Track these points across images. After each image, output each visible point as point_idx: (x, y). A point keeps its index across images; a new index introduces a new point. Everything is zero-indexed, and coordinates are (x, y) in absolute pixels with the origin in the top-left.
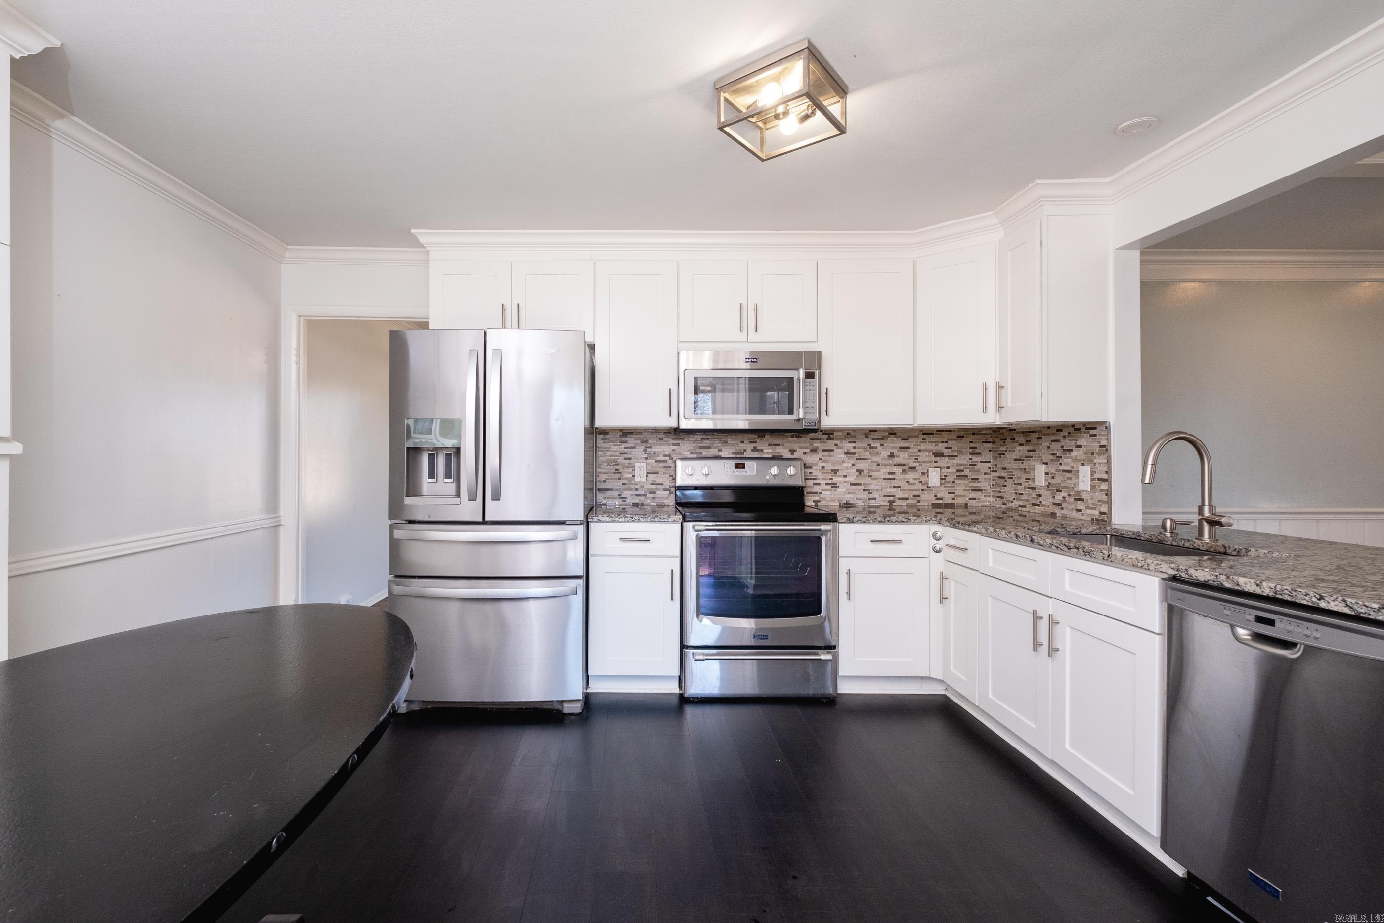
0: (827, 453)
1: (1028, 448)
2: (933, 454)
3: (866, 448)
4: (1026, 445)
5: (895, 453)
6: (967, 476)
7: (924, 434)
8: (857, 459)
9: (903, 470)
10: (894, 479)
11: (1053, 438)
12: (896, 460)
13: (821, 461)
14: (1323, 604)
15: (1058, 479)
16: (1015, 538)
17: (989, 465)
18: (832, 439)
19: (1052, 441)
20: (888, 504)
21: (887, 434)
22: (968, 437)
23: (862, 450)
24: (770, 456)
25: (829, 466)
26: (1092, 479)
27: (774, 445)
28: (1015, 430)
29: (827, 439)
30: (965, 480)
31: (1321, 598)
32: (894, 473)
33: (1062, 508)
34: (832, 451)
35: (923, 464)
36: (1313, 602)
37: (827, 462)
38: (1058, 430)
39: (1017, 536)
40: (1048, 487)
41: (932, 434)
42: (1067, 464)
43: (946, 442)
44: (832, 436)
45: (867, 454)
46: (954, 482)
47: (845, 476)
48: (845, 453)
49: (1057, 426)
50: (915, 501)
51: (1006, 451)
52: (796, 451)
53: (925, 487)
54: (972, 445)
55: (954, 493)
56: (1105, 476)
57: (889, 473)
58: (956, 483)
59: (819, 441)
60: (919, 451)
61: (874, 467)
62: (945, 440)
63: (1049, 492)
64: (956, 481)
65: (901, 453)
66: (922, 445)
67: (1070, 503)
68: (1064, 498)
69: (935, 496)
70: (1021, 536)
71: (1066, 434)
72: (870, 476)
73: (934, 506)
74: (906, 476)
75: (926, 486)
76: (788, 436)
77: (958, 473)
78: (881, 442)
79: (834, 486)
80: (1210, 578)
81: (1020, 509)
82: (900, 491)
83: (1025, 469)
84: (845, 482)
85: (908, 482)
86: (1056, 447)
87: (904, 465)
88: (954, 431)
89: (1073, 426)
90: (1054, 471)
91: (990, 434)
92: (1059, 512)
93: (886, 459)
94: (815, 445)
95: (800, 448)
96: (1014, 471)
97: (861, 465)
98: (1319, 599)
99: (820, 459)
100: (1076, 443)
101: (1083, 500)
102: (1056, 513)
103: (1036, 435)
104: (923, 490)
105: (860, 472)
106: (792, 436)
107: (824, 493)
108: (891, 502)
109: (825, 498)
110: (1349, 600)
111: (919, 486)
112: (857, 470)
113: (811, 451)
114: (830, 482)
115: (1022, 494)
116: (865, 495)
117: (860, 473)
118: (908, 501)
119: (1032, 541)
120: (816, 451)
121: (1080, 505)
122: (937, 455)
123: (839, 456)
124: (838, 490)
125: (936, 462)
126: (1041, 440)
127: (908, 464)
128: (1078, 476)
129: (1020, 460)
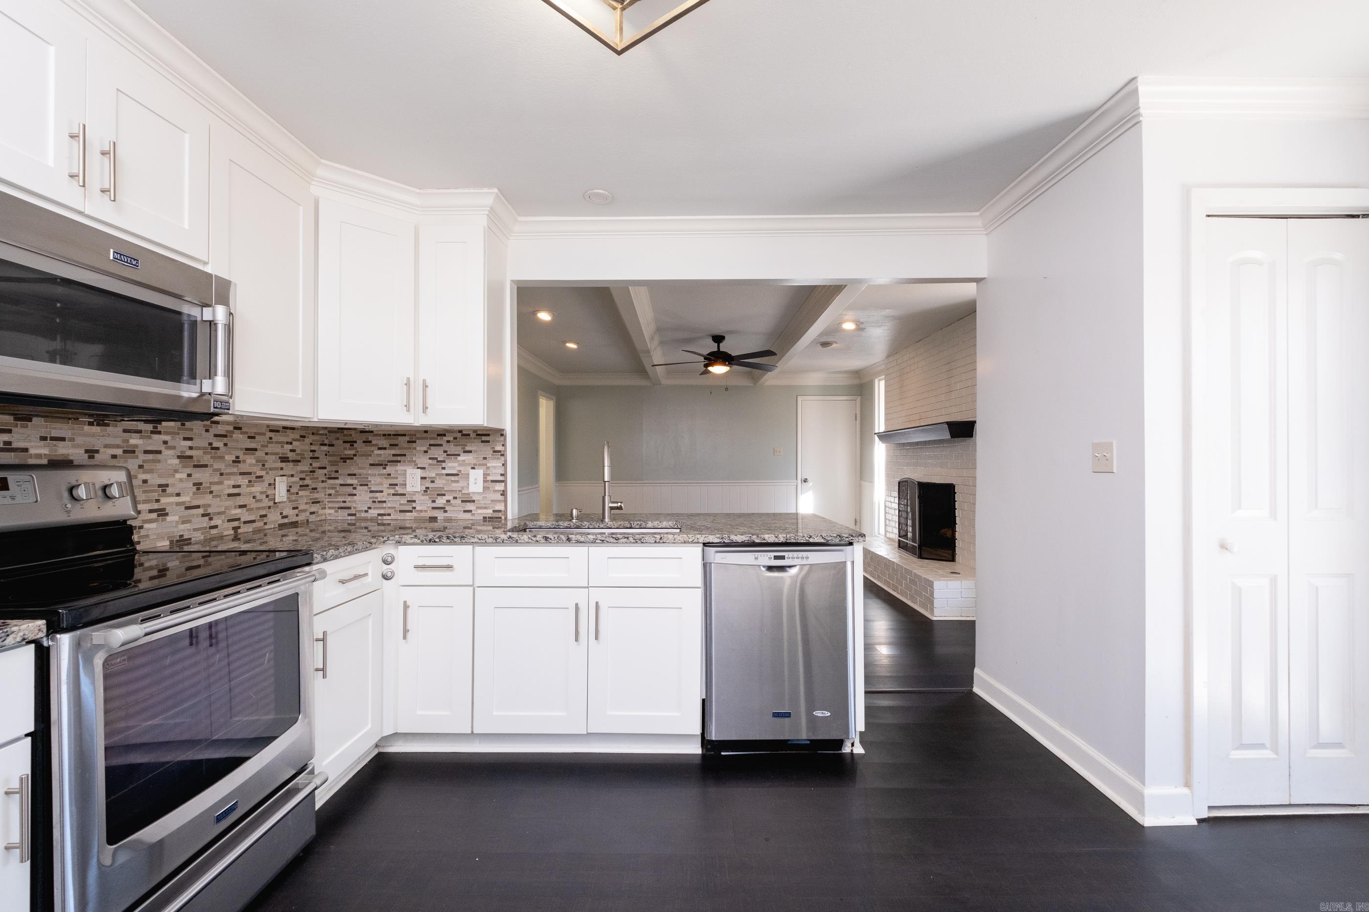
0: (150, 457)
1: (393, 452)
2: (280, 458)
3: (205, 448)
4: (390, 449)
5: (241, 457)
6: (307, 486)
7: (271, 431)
8: (195, 466)
9: (250, 482)
10: (239, 495)
11: (432, 442)
12: (243, 467)
13: (141, 470)
14: (811, 540)
15: (440, 483)
16: (543, 541)
17: (325, 471)
18: (159, 433)
19: (430, 445)
20: (232, 532)
21: (231, 428)
22: (308, 438)
23: (200, 453)
24: (44, 461)
25: (154, 480)
26: (485, 481)
27: (53, 439)
28: (372, 432)
29: (152, 432)
30: (306, 490)
31: (811, 537)
32: (239, 486)
33: (446, 511)
34: (159, 452)
35: (270, 472)
36: (806, 540)
37: (151, 471)
38: (438, 435)
39: (546, 538)
40: (425, 491)
41: (278, 431)
42: (454, 468)
43: (291, 443)
44: (160, 428)
45: (206, 459)
46: (297, 493)
47: (178, 495)
48: (179, 457)
49: (438, 431)
50: (261, 524)
51: (355, 455)
52: (97, 451)
53: (271, 503)
54: (313, 448)
55: (297, 508)
56: (501, 478)
57: (234, 487)
58: (300, 495)
59: (138, 435)
60: (266, 454)
61: (216, 478)
62: (290, 440)
63: (427, 497)
64: (300, 492)
65: (248, 456)
66: (270, 445)
67: (457, 505)
68: (448, 501)
69: (281, 514)
70: (552, 538)
71: (451, 439)
72: (211, 492)
73: (282, 526)
74: (253, 489)
75: (273, 502)
76: (84, 423)
77: (301, 483)
78: (225, 440)
79: (162, 513)
80: (746, 539)
81: (380, 518)
82: (247, 511)
83: (389, 475)
84: (178, 504)
85: (254, 497)
86: (438, 453)
87: (250, 473)
88: (298, 429)
89: (460, 431)
90: (433, 475)
91: (326, 435)
92: (440, 515)
93: (230, 465)
94: (133, 442)
95: (106, 446)
96: (369, 477)
97: (200, 475)
98: (810, 538)
99: (141, 467)
100: (464, 448)
101: (474, 501)
102: (437, 517)
103: (407, 438)
104: (269, 507)
105: (198, 485)
106: (91, 424)
107: (146, 526)
108: (235, 529)
109: (147, 536)
110: (823, 535)
111: (266, 503)
112: (194, 484)
113: (125, 452)
114: (156, 506)
115: (385, 502)
116: (205, 522)
117: (198, 489)
118: (254, 525)
119: (569, 540)
120: (134, 452)
121: (469, 506)
122: (284, 459)
123: (170, 462)
124: (169, 518)
125: (282, 469)
126: (414, 444)
127: (255, 473)
128: (469, 479)
129: (381, 465)
